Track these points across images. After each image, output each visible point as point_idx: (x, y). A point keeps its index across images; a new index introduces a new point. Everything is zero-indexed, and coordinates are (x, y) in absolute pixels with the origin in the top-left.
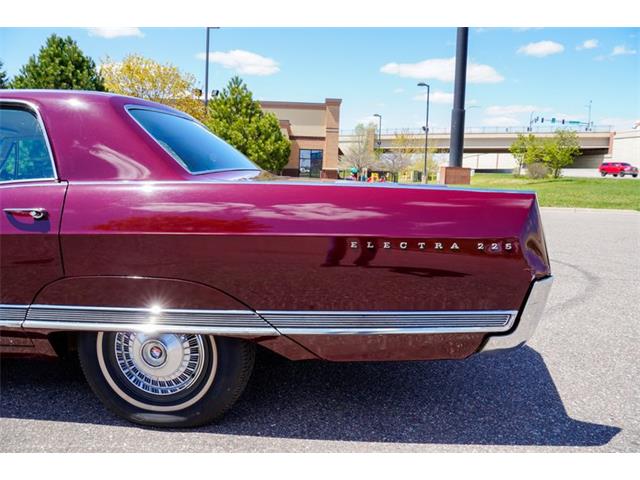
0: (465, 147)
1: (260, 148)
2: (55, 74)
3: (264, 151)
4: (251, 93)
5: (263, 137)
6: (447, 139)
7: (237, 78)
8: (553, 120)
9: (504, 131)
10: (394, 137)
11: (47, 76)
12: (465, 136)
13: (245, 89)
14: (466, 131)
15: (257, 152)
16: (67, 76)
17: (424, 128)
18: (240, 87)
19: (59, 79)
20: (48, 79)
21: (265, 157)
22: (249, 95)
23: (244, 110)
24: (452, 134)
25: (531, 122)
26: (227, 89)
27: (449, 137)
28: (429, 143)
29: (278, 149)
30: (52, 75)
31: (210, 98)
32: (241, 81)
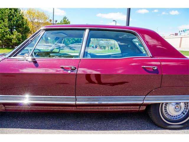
2: (8, 13)
3: (74, 40)
4: (70, 22)
7: (65, 17)
11: (5, 13)
13: (68, 20)
15: (72, 40)
16: (12, 14)
18: (66, 20)
19: (9, 14)
20: (6, 14)
26: (62, 20)
30: (7, 13)
31: (54, 23)
32: (67, 18)
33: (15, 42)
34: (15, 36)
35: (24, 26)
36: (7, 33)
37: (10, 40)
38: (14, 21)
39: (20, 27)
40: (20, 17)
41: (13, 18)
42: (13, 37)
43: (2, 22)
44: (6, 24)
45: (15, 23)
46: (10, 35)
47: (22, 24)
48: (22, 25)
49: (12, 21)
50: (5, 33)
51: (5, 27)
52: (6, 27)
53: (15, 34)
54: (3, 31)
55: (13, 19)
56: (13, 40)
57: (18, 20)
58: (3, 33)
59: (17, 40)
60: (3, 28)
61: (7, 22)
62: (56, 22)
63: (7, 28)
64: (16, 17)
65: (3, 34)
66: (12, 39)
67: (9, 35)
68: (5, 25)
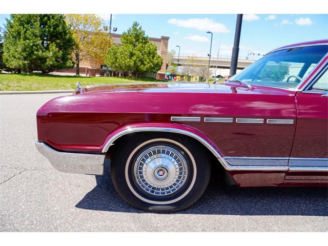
0: (238, 66)
1: (150, 61)
4: (144, 32)
5: (152, 55)
6: (229, 62)
7: (136, 23)
8: (259, 54)
9: (245, 59)
10: (187, 58)
12: (238, 61)
14: (239, 58)
17: (209, 55)
18: (138, 28)
21: (153, 66)
22: (143, 32)
23: (141, 40)
24: (232, 60)
25: (249, 55)
26: (131, 28)
27: (230, 61)
28: (211, 62)
29: (158, 62)
31: (112, 32)
32: (139, 24)
33: (51, 63)
34: (51, 53)
35: (67, 37)
36: (38, 47)
37: (43, 60)
38: (50, 27)
39: (59, 36)
40: (60, 20)
41: (49, 21)
42: (48, 54)
43: (29, 28)
44: (35, 31)
45: (52, 29)
46: (43, 51)
47: (62, 32)
48: (63, 34)
49: (47, 26)
50: (34, 47)
51: (34, 37)
52: (36, 36)
53: (53, 50)
54: (31, 44)
55: (48, 24)
56: (48, 60)
57: (57, 24)
58: (32, 47)
59: (54, 59)
60: (30, 38)
61: (38, 28)
62: (116, 31)
63: (39, 38)
64: (54, 19)
65: (32, 50)
66: (47, 58)
67: (41, 51)
68: (34, 34)
